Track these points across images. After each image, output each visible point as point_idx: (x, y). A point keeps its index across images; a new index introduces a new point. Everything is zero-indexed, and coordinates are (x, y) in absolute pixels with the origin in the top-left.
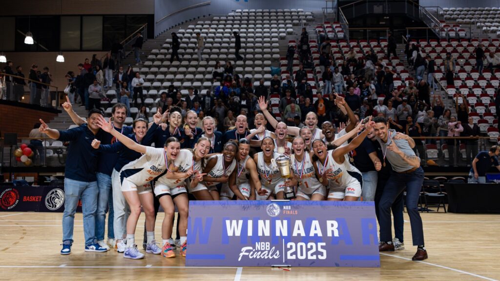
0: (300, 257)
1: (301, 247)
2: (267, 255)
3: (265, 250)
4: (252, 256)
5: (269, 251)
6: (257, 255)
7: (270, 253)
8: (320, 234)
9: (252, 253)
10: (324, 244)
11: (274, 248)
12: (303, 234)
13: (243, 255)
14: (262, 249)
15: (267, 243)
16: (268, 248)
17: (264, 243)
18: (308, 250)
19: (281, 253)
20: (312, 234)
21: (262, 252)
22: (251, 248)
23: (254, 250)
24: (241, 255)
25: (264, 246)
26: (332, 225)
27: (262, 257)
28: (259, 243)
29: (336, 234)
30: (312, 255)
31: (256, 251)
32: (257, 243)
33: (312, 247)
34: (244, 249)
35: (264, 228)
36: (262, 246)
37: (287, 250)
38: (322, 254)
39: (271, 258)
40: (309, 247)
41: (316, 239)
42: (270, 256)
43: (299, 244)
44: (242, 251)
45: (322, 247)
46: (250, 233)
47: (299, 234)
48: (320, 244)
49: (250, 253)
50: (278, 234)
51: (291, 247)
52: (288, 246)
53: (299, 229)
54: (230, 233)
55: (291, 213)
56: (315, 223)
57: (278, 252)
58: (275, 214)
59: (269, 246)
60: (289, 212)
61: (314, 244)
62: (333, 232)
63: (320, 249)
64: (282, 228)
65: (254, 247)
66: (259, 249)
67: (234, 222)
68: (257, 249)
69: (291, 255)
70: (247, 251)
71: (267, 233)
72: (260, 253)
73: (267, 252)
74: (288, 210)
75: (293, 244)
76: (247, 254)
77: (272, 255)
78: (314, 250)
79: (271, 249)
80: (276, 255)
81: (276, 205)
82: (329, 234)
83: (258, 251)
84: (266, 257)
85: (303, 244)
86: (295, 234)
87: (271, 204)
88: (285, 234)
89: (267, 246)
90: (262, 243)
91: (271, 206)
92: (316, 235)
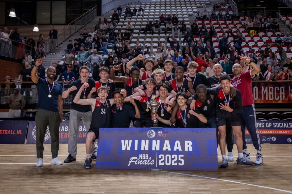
0: (167, 164)
1: (168, 157)
2: (146, 163)
3: (145, 159)
4: (136, 163)
5: (147, 160)
6: (140, 163)
7: (148, 161)
8: (180, 150)
9: (137, 161)
10: (183, 156)
11: (151, 158)
12: (169, 149)
13: (131, 162)
14: (143, 159)
15: (146, 155)
16: (147, 158)
17: (144, 155)
18: (172, 159)
19: (155, 162)
20: (175, 149)
21: (143, 160)
22: (136, 158)
23: (138, 159)
24: (130, 162)
25: (144, 157)
26: (188, 144)
27: (143, 164)
28: (142, 155)
29: (191, 149)
30: (175, 162)
31: (139, 160)
32: (140, 155)
33: (175, 157)
34: (132, 158)
35: (145, 145)
36: (143, 157)
37: (159, 159)
38: (181, 162)
39: (148, 164)
40: (173, 157)
41: (178, 152)
42: (148, 163)
43: (167, 156)
44: (131, 160)
45: (181, 158)
46: (136, 149)
47: (167, 149)
48: (180, 156)
49: (135, 161)
50: (153, 149)
51: (162, 157)
52: (160, 157)
53: (167, 146)
54: (124, 149)
55: (162, 136)
56: (178, 142)
57: (153, 161)
58: (152, 137)
59: (147, 157)
60: (161, 135)
61: (176, 156)
62: (188, 148)
63: (180, 159)
64: (156, 145)
65: (138, 157)
66: (141, 159)
67: (127, 141)
68: (140, 159)
69: (162, 162)
70: (134, 160)
71: (147, 149)
72: (142, 161)
73: (146, 160)
74: (161, 134)
75: (163, 156)
76: (134, 162)
77: (149, 163)
78: (176, 159)
79: (149, 158)
80: (152, 163)
81: (153, 131)
82: (186, 149)
83: (141, 160)
84: (146, 164)
85: (169, 156)
86: (164, 149)
87: (150, 130)
88: (158, 149)
89: (146, 157)
90: (143, 155)
91: (150, 131)
92: (178, 150)
